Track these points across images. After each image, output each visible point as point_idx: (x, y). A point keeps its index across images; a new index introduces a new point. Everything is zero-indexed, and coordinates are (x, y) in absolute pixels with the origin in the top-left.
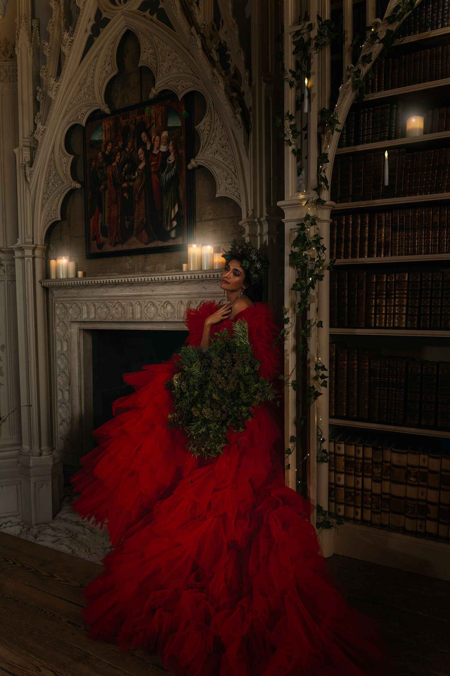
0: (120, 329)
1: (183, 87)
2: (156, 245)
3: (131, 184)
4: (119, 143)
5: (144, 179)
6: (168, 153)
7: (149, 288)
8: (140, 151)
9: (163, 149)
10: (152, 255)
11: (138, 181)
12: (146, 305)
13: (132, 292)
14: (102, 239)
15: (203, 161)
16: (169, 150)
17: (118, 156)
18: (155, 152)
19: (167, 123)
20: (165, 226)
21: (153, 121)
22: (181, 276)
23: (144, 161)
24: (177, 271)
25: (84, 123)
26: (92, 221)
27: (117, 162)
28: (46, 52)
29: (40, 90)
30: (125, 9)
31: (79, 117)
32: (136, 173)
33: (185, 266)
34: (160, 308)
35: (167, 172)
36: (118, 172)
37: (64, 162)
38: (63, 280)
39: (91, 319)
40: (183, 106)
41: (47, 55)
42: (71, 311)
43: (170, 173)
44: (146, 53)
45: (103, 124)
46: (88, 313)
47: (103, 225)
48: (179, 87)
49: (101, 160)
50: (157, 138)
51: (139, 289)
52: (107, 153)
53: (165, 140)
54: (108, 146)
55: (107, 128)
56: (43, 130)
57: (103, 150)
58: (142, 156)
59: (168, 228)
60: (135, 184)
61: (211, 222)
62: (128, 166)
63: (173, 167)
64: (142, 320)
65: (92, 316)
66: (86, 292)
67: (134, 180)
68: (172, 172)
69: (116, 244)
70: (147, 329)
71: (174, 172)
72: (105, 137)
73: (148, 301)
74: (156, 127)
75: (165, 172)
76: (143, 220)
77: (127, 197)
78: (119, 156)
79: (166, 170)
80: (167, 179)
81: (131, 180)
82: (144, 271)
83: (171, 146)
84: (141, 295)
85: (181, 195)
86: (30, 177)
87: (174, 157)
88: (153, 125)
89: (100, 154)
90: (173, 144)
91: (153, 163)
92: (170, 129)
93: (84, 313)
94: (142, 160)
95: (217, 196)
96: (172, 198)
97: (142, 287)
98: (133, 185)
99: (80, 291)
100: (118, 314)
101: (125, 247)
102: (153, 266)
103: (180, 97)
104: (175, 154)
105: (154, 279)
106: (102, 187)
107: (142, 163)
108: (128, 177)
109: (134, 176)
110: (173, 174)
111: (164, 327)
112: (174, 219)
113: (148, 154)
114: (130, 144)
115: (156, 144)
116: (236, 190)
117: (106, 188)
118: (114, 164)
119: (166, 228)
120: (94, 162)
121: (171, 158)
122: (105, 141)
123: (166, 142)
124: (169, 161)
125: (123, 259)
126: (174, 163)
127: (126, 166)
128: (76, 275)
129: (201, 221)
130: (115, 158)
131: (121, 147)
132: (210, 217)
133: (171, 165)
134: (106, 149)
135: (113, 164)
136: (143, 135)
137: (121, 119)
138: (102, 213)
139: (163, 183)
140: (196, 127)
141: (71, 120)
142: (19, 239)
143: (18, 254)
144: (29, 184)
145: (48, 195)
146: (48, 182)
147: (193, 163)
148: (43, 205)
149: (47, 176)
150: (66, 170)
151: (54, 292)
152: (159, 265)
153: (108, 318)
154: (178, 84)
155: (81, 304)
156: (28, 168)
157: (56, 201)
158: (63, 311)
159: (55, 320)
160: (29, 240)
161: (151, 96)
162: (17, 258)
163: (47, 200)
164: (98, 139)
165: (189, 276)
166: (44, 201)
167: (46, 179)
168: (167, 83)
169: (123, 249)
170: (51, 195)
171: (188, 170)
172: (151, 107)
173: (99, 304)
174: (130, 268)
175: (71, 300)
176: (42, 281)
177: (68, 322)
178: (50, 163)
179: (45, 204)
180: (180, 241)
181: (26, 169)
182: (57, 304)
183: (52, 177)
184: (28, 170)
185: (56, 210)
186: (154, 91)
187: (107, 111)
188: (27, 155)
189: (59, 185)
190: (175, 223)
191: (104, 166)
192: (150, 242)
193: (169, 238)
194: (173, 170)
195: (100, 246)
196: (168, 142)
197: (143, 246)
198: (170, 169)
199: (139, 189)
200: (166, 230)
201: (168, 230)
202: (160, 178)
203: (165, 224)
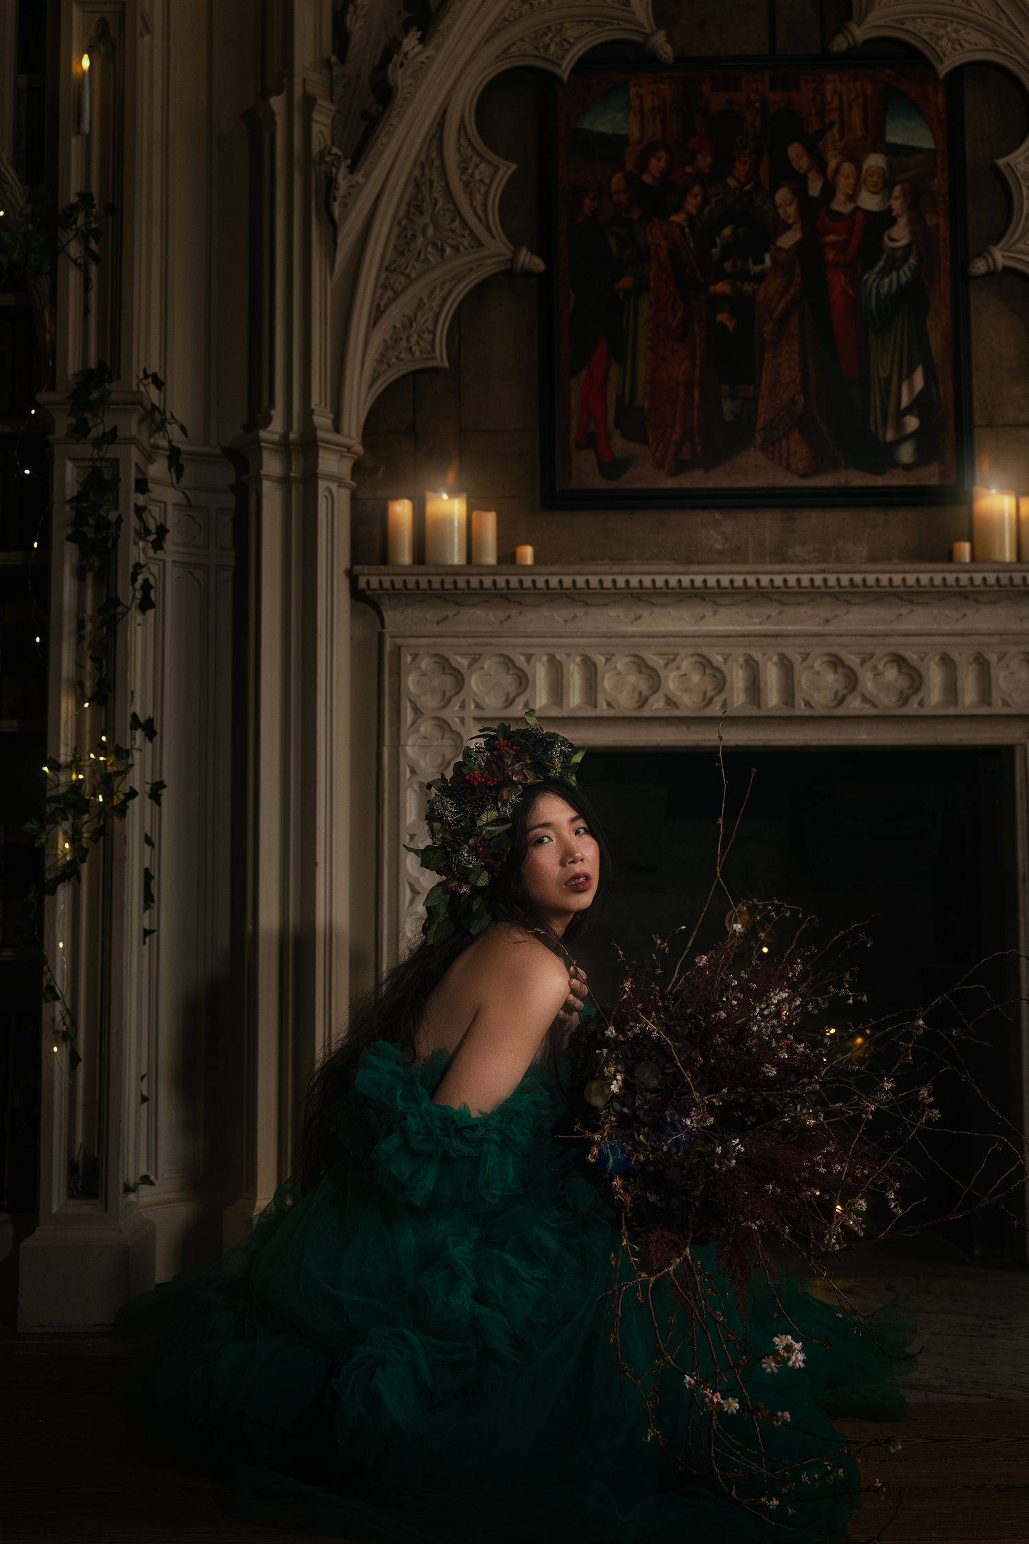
0: (688, 743)
1: (960, 45)
2: (842, 481)
3: (748, 287)
4: (699, 157)
5: (798, 279)
6: (886, 219)
7: (809, 611)
8: (782, 195)
9: (869, 202)
10: (815, 514)
11: (774, 283)
13: (744, 624)
14: (620, 446)
16: (889, 210)
17: (696, 196)
18: (840, 205)
19: (881, 132)
20: (877, 427)
21: (833, 116)
22: (951, 579)
23: (797, 226)
25: (564, 71)
26: (576, 385)
27: (690, 217)
31: (552, 48)
32: (767, 257)
33: (964, 549)
34: (864, 673)
35: (885, 272)
36: (692, 245)
37: (478, 177)
38: (456, 571)
39: (574, 709)
42: (475, 683)
43: (895, 277)
45: (633, 90)
46: (558, 690)
47: (626, 401)
48: (944, 42)
49: (622, 197)
50: (847, 168)
51: (773, 613)
52: (647, 179)
53: (875, 178)
54: (653, 162)
55: (648, 104)
56: (422, 58)
57: (629, 167)
58: (791, 210)
59: (888, 435)
60: (762, 288)
62: (735, 231)
63: (905, 259)
64: (796, 713)
65: (575, 699)
67: (760, 278)
68: (901, 273)
69: (680, 467)
71: (908, 274)
72: (642, 131)
74: (842, 136)
75: (876, 269)
76: (793, 401)
77: (730, 325)
78: (700, 198)
79: (881, 264)
80: (884, 289)
81: (744, 276)
82: (780, 555)
83: (896, 198)
85: (936, 343)
86: (344, 205)
87: (911, 232)
88: (831, 128)
89: (617, 180)
90: (904, 194)
91: (831, 238)
92: (892, 151)
93: (538, 691)
94: (790, 222)
96: (902, 349)
97: (787, 609)
98: (755, 292)
99: (513, 613)
100: (688, 690)
101: (718, 479)
102: (818, 545)
103: (943, 70)
104: (911, 223)
106: (626, 282)
107: (790, 233)
108: (734, 264)
109: (759, 267)
110: (904, 280)
111: (863, 736)
112: (909, 410)
113: (814, 209)
114: (741, 169)
115: (844, 185)
117: (641, 287)
118: (679, 218)
119: (880, 432)
120: (592, 200)
121: (900, 235)
122: (641, 142)
123: (880, 185)
124: (893, 240)
125: (699, 517)
126: (907, 249)
127: (727, 231)
128: (507, 556)
130: (683, 200)
131: (707, 171)
133: (899, 254)
134: (642, 165)
135: (673, 218)
136: (794, 150)
137: (706, 87)
138: (622, 363)
139: (870, 302)
140: (1001, 162)
141: (514, 49)
142: (277, 414)
143: (271, 465)
144: (332, 227)
145: (408, 276)
146: (405, 235)
147: (999, 257)
148: (378, 306)
149: (401, 213)
150: (485, 205)
151: (388, 615)
152: (840, 544)
153: (647, 706)
154: (942, 32)
155: (529, 658)
156: (343, 172)
157: (436, 303)
158: (436, 682)
159: (397, 713)
160: (322, 419)
161: (840, 44)
162: (270, 478)
163: (397, 294)
164: (610, 132)
165: (978, 578)
166: (383, 294)
167: (400, 223)
168: (902, 22)
169: (710, 485)
170: (419, 277)
171: (961, 276)
172: (830, 77)
173: (608, 660)
174: (727, 546)
175: (477, 645)
176: (358, 568)
177: (462, 720)
178: (417, 173)
179: (387, 306)
180: (930, 476)
181: (337, 174)
182: (409, 658)
183: (427, 219)
184: (343, 181)
185: (433, 333)
186: (860, 33)
187: (667, 52)
188: (322, 128)
189: (458, 250)
190: (912, 423)
191: (636, 217)
192: (818, 470)
193: (895, 464)
194: (905, 268)
195: (612, 468)
196: (885, 186)
197: (792, 481)
198: (895, 263)
199: (776, 305)
200: (881, 438)
201: (887, 440)
202: (855, 283)
203: (876, 424)
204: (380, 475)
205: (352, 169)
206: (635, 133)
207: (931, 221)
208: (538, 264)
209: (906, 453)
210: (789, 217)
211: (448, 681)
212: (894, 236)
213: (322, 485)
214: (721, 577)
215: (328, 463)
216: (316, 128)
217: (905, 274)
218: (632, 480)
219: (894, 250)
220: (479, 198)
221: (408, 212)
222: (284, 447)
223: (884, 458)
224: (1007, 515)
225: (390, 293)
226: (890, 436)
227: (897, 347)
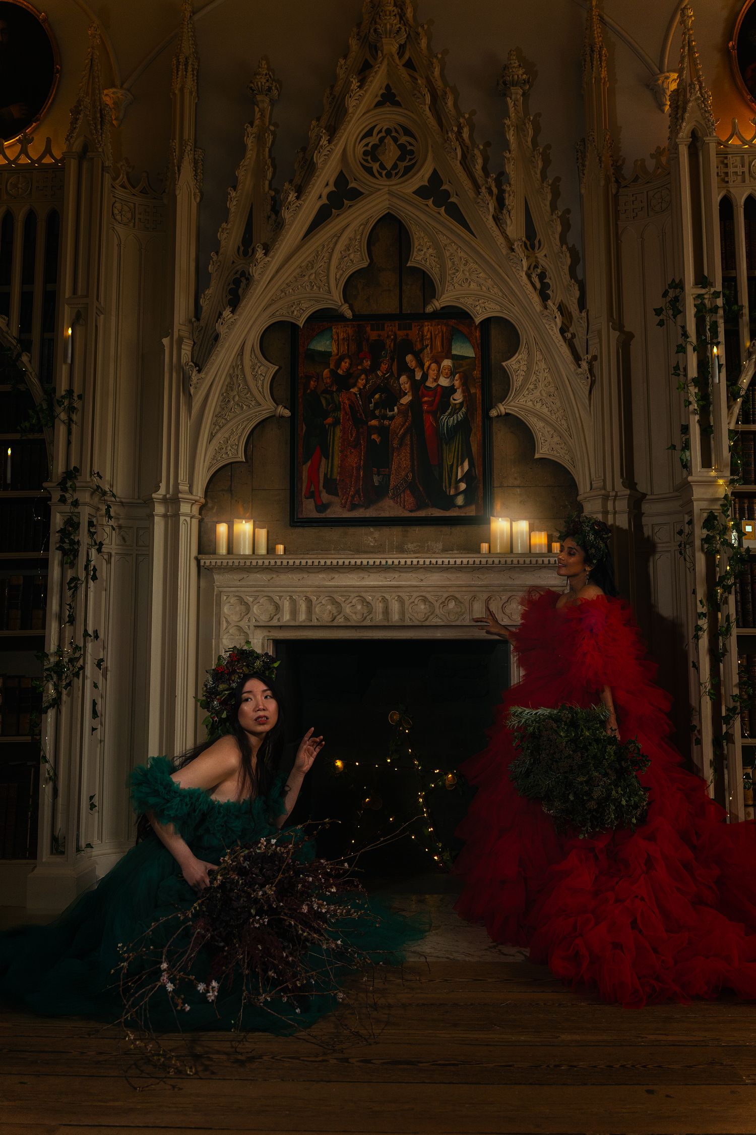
0: (356, 638)
1: (485, 309)
3: (386, 422)
4: (365, 361)
5: (410, 418)
6: (452, 390)
7: (414, 575)
8: (403, 379)
9: (444, 382)
10: (417, 529)
11: (399, 420)
12: (412, 600)
13: (382, 581)
14: (325, 497)
15: (516, 409)
16: (453, 385)
18: (430, 383)
19: (450, 349)
20: (446, 488)
21: (428, 342)
22: (477, 561)
23: (410, 394)
24: (470, 553)
25: (301, 323)
26: (305, 469)
27: (360, 389)
28: (232, 206)
29: (215, 258)
30: (394, 187)
31: (295, 313)
32: (396, 408)
33: (485, 547)
34: (438, 605)
35: (451, 415)
36: (360, 403)
37: (260, 373)
38: (245, 557)
39: (301, 622)
40: (478, 331)
41: (233, 209)
42: (255, 609)
43: (455, 417)
44: (423, 252)
45: (334, 330)
46: (294, 612)
47: (329, 476)
48: (478, 308)
49: (328, 381)
50: (434, 366)
51: (396, 576)
52: (340, 372)
53: (447, 371)
54: (343, 363)
55: (341, 337)
56: (232, 320)
57: (332, 366)
58: (407, 386)
60: (393, 423)
61: (518, 490)
62: (381, 396)
63: (460, 409)
64: (405, 624)
65: (302, 617)
66: (285, 579)
67: (392, 418)
69: (353, 507)
70: (409, 638)
71: (462, 416)
72: (338, 349)
73: (414, 594)
74: (431, 351)
75: (447, 414)
76: (407, 476)
77: (378, 440)
78: (364, 380)
79: (449, 411)
80: (450, 423)
81: (385, 417)
82: (401, 550)
83: (457, 380)
84: (402, 586)
85: (474, 448)
86: (196, 388)
87: (463, 396)
88: (426, 347)
89: (326, 372)
90: (460, 378)
91: (426, 399)
93: (285, 613)
95: (537, 456)
96: (458, 451)
97: (403, 574)
98: (390, 425)
99: (274, 576)
100: (355, 613)
101: (370, 513)
102: (419, 544)
103: (477, 321)
104: (463, 392)
106: (330, 420)
107: (406, 397)
108: (380, 412)
109: (392, 413)
110: (460, 418)
111: (439, 635)
112: (461, 480)
113: (418, 387)
114: (384, 367)
115: (432, 374)
116: (567, 452)
117: (337, 422)
118: (354, 390)
119: (448, 491)
120: (315, 382)
121: (458, 397)
122: (337, 355)
123: (449, 374)
124: (455, 400)
125: (363, 530)
126: (461, 404)
127: (377, 396)
128: (271, 550)
129: (500, 487)
130: (357, 381)
131: (368, 368)
132: (517, 483)
133: (457, 406)
134: (338, 365)
135: (352, 390)
136: (409, 358)
137: (368, 329)
138: (327, 458)
139: (443, 429)
140: (504, 364)
141: (278, 313)
142: (163, 485)
143: (159, 509)
144: (190, 398)
145: (226, 419)
146: (225, 400)
147: (502, 408)
148: (212, 433)
149: (224, 390)
150: (263, 385)
151: (216, 577)
152: (429, 543)
153: (335, 621)
154: (477, 303)
155: (280, 597)
156: (195, 373)
157: (239, 431)
158: (238, 609)
159: (219, 623)
160: (184, 487)
161: (429, 309)
162: (158, 515)
163: (221, 428)
164: (323, 350)
165: (490, 561)
166: (215, 428)
167: (222, 395)
168: (458, 299)
169: (368, 515)
170: (231, 420)
171: (486, 417)
172: (426, 323)
173: (317, 599)
174: (376, 544)
175: (257, 591)
176: (200, 556)
177: (249, 626)
178: (231, 371)
179: (216, 433)
180: (471, 511)
181: (192, 374)
182: (225, 598)
183: (236, 393)
184: (195, 377)
185: (238, 446)
186: (437, 304)
187: (349, 314)
188: (187, 352)
189: (249, 407)
190: (463, 486)
191: (334, 390)
192: (419, 508)
193: (455, 506)
194: (460, 413)
195: (322, 507)
196: (452, 374)
197: (407, 514)
198: (455, 411)
199: (400, 431)
200: (448, 494)
201: (451, 494)
202: (437, 420)
203: (446, 486)
204: (214, 511)
205: (199, 371)
206: (335, 349)
207: (473, 391)
208: (287, 413)
209: (460, 500)
210: (406, 390)
211: (243, 607)
212: (455, 398)
213: (182, 518)
214: (369, 560)
215: (185, 508)
216: (183, 352)
217: (460, 416)
218: (330, 514)
219: (455, 404)
220: (260, 382)
221: (227, 389)
222: (165, 500)
223: (449, 503)
224: (505, 531)
225: (217, 427)
226: (452, 492)
227: (456, 450)
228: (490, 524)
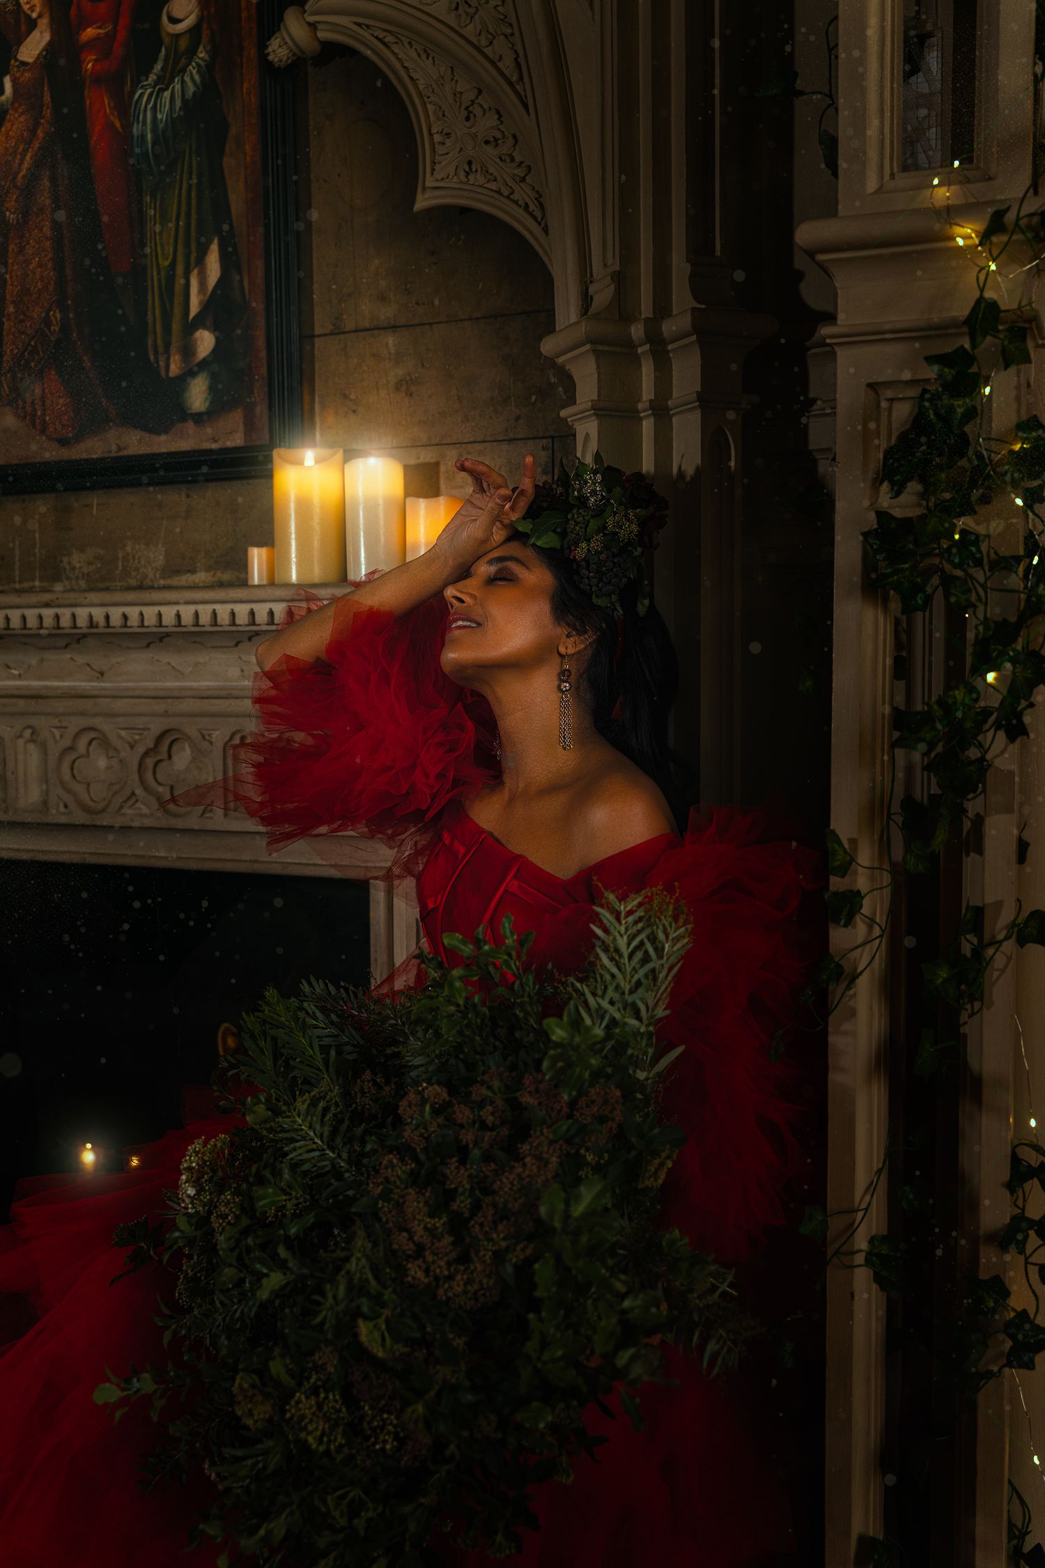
2: (114, 448)
5: (48, 113)
7: (80, 659)
10: (95, 500)
11: (16, 124)
12: (66, 742)
15: (344, 21)
20: (156, 353)
22: (242, 610)
23: (44, 23)
24: (221, 585)
32: (7, 82)
33: (257, 557)
34: (136, 761)
35: (164, 81)
43: (178, 87)
51: (34, 662)
59: (173, 367)
60: (3, 135)
61: (391, 340)
63: (192, 52)
64: (50, 820)
68: (187, 79)
71: (197, 77)
73: (75, 723)
75: (152, 77)
76: (47, 321)
79: (158, 67)
80: (162, 115)
84: (43, 693)
85: (237, 200)
87: (200, 3)
91: (90, 32)
94: (34, 15)
95: (422, 202)
96: (188, 214)
97: (47, 655)
102: (102, 552)
105: (102, 622)
107: (36, 35)
110: (191, 89)
112: (199, 322)
116: (520, 172)
119: (162, 364)
121: (183, 9)
124: (174, 21)
126: (195, 31)
129: (337, 331)
132: (387, 313)
133: (183, 44)
139: (144, 137)
147: (299, 27)
152: (129, 548)
165: (278, 611)
180: (231, 433)
190: (205, 341)
192: (82, 431)
193: (179, 414)
194: (192, 69)
198: (177, 61)
199: (21, 163)
200: (163, 373)
201: (171, 375)
202: (125, 107)
203: (155, 346)
209: (198, 395)
212: (177, 14)
217: (191, 80)
219: (177, 36)
224: (322, 497)
226: (177, 367)
227: (184, 209)
228: (269, 476)
